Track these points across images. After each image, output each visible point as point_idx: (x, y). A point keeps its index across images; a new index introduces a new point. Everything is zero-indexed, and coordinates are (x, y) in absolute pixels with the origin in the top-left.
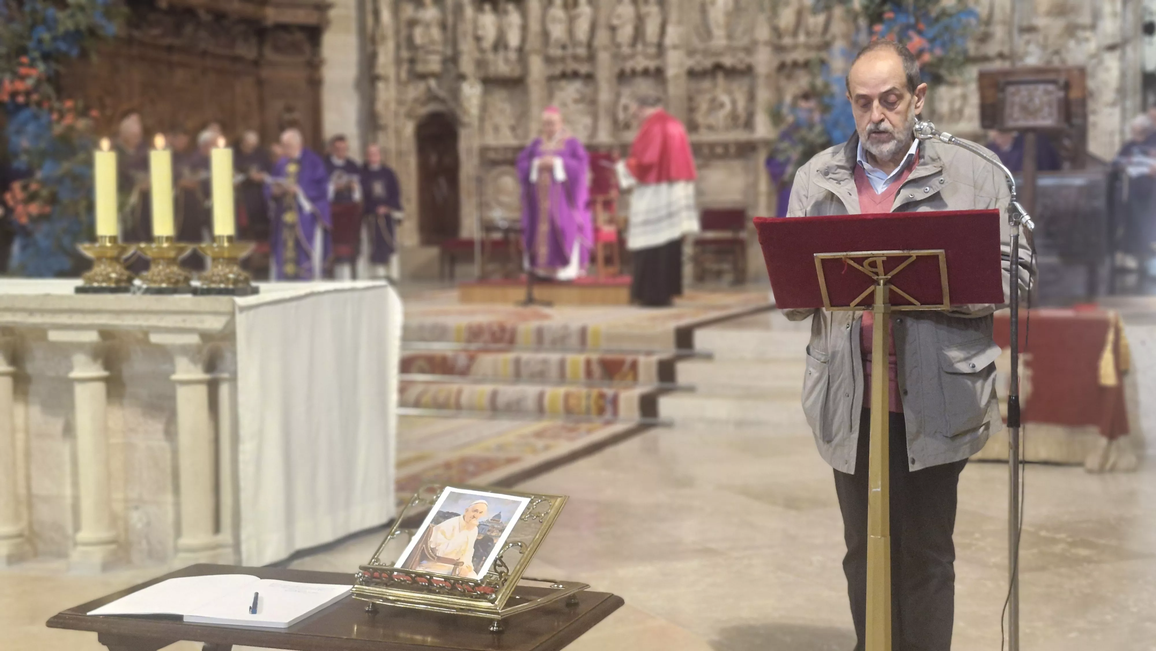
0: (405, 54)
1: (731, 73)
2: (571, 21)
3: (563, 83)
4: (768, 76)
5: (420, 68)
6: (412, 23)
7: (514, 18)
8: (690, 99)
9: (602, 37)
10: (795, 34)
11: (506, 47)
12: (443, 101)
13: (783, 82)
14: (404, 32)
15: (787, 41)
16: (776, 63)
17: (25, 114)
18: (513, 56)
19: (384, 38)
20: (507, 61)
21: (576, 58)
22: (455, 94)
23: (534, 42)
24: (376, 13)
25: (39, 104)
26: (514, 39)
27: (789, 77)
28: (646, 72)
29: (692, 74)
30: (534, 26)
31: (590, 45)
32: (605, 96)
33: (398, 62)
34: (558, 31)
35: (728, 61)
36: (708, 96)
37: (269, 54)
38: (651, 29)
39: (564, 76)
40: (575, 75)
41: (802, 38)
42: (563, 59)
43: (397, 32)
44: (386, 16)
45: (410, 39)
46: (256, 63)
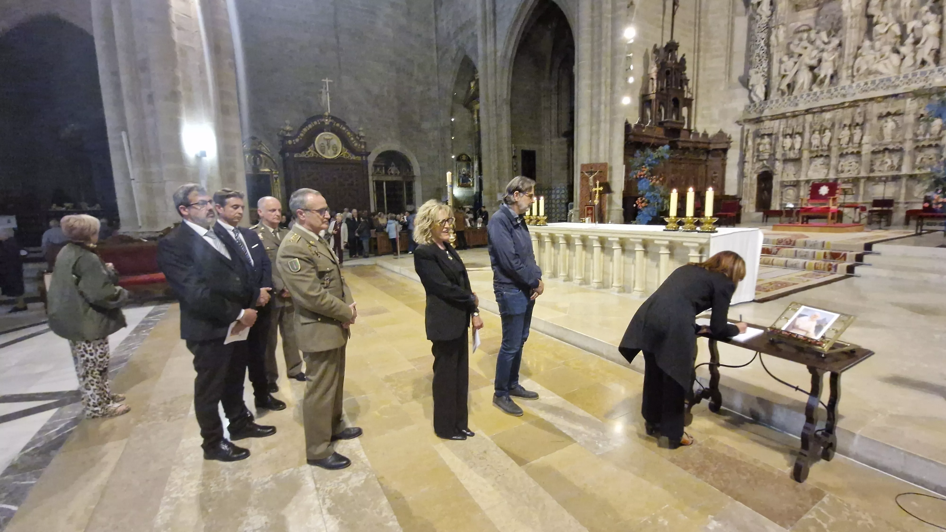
0: (756, 154)
1: (892, 151)
2: (822, 138)
3: (816, 159)
4: (910, 151)
5: (761, 158)
6: (759, 144)
7: (798, 139)
8: (872, 161)
9: (834, 143)
10: (925, 135)
11: (794, 149)
12: (768, 167)
13: (917, 153)
14: (756, 147)
15: (920, 138)
16: (914, 146)
17: (642, 181)
18: (796, 151)
19: (749, 150)
20: (794, 153)
21: (822, 150)
22: (773, 165)
23: (805, 146)
24: (747, 143)
25: (647, 178)
26: (797, 146)
27: (920, 151)
28: (852, 153)
29: (874, 153)
30: (806, 141)
31: (828, 146)
32: (833, 162)
33: (753, 157)
34: (816, 142)
35: (891, 147)
36: (880, 160)
37: (710, 157)
38: (856, 139)
39: (817, 156)
40: (821, 156)
41: (928, 136)
42: (817, 151)
43: (754, 147)
44: (750, 143)
45: (758, 149)
46: (706, 160)
